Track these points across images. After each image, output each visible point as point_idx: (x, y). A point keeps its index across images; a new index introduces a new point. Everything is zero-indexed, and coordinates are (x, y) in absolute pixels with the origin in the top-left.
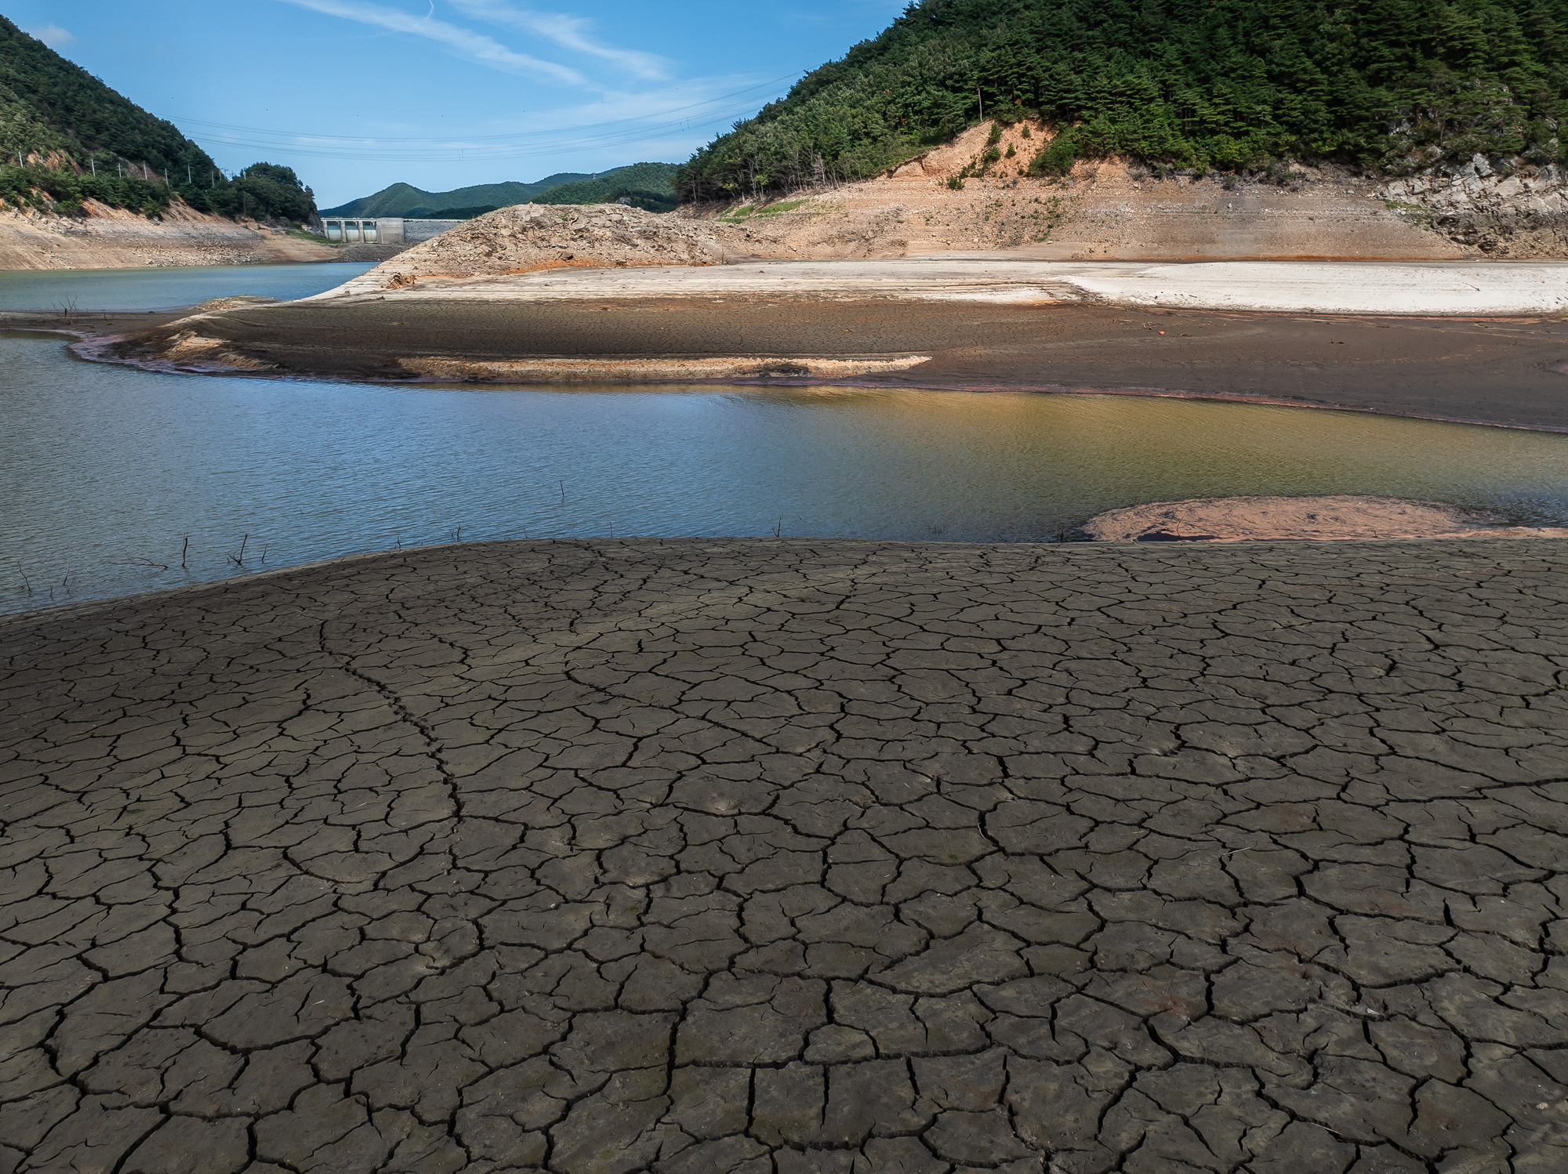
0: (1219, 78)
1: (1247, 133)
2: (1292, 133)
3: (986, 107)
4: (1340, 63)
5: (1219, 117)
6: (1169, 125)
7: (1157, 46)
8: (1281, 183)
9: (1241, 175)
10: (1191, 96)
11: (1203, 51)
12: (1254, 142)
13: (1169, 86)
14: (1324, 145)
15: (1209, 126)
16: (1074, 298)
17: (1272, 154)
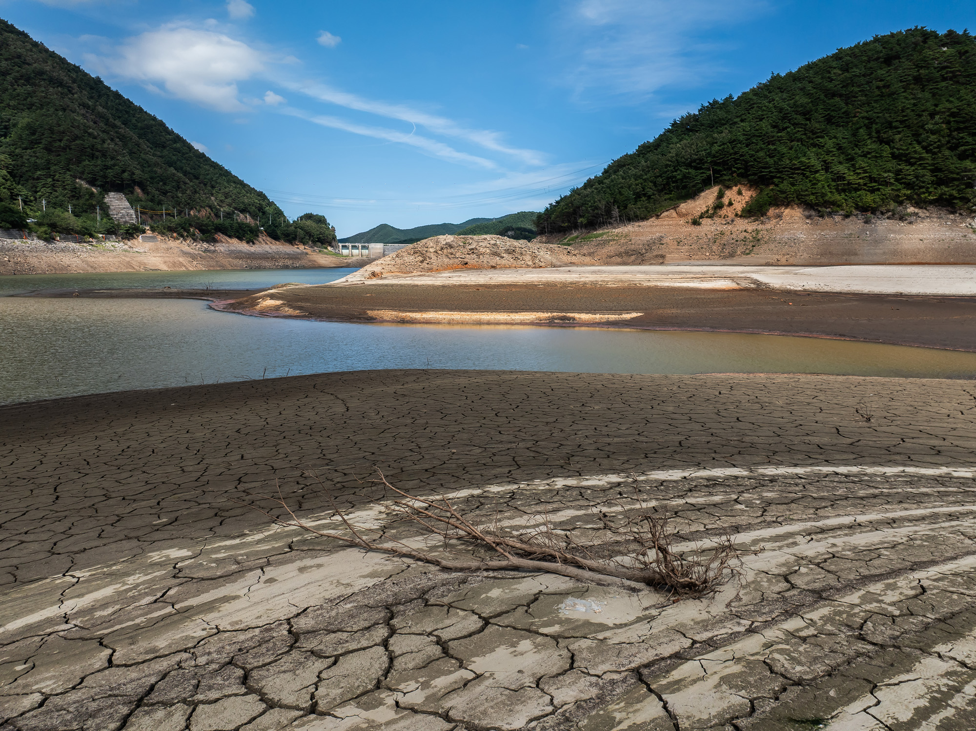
0: (860, 158)
1: (878, 190)
2: (908, 189)
3: (715, 178)
4: (938, 147)
5: (860, 181)
6: (828, 186)
7: (821, 140)
8: (902, 219)
9: (875, 214)
10: (842, 169)
11: (850, 142)
12: (883, 195)
13: (828, 163)
14: (929, 196)
15: (854, 186)
16: (752, 286)
17: (895, 201)
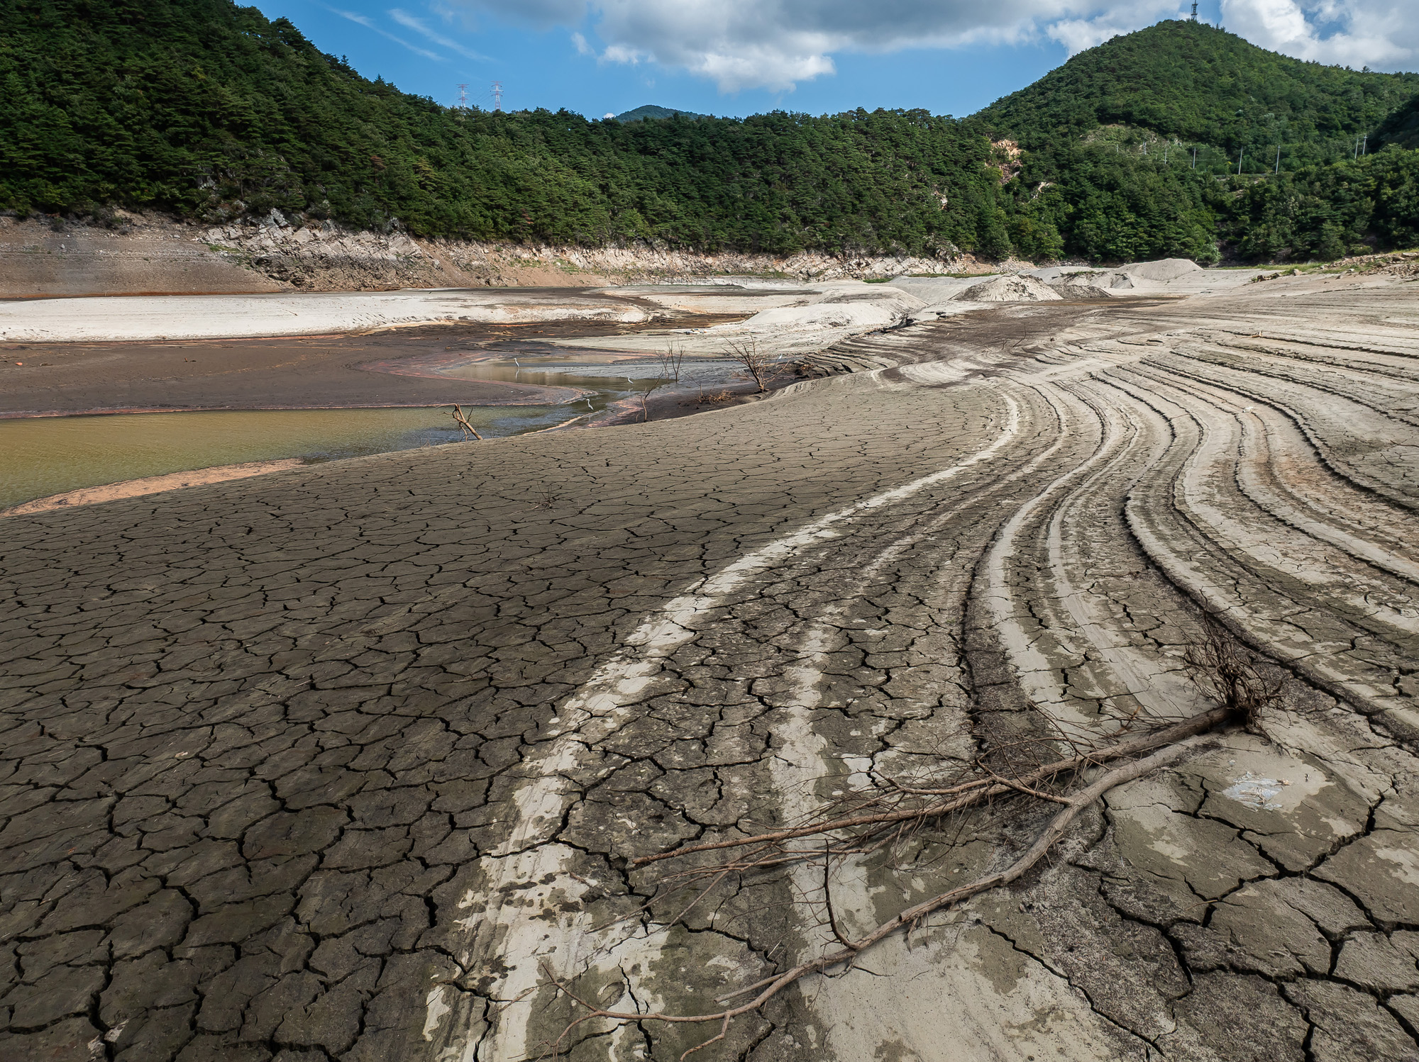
0: (21, 123)
1: (64, 179)
2: (109, 182)
4: (141, 123)
5: (30, 161)
8: (110, 225)
9: (67, 218)
12: (74, 187)
14: (143, 194)
15: (22, 169)
17: (93, 199)
